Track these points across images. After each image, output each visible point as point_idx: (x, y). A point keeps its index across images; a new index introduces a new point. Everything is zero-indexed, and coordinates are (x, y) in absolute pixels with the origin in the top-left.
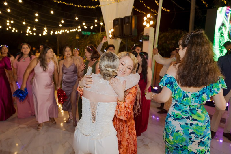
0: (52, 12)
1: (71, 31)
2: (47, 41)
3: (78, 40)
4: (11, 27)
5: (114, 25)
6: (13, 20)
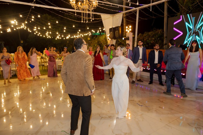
0: (74, 26)
1: (84, 35)
2: (68, 42)
3: (89, 40)
4: (48, 35)
5: (110, 31)
6: (51, 32)
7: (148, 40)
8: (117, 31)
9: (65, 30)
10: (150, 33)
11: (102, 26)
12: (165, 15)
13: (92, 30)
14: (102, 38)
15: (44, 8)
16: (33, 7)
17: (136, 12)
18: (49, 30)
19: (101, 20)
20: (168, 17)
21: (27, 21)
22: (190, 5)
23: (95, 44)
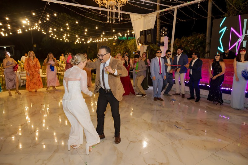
0: (97, 28)
1: (109, 39)
2: (89, 47)
3: (115, 45)
4: (66, 38)
5: (141, 35)
6: (70, 34)
7: (186, 47)
8: (149, 35)
9: (87, 32)
10: (188, 38)
11: (131, 28)
12: (208, 16)
13: (118, 33)
14: (130, 44)
15: (61, 4)
16: (48, 4)
17: (174, 11)
18: (68, 33)
19: (130, 20)
20: (212, 19)
21: (41, 20)
22: (241, 4)
23: (121, 50)
